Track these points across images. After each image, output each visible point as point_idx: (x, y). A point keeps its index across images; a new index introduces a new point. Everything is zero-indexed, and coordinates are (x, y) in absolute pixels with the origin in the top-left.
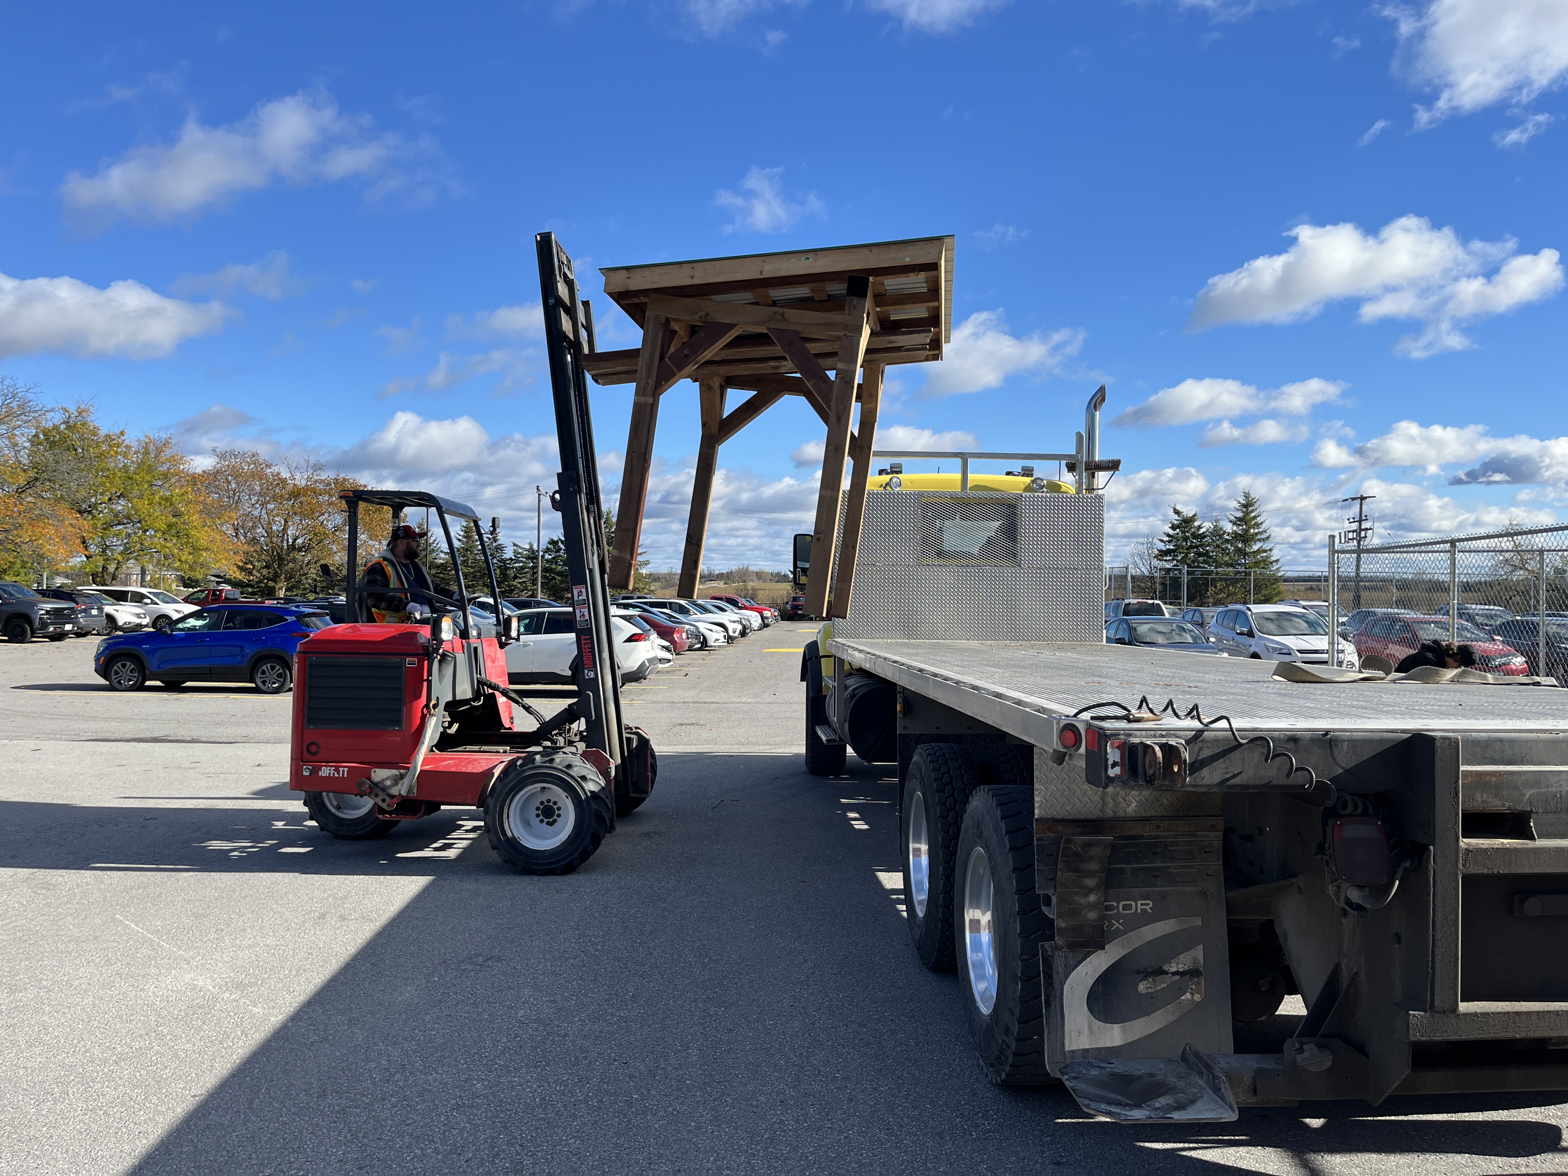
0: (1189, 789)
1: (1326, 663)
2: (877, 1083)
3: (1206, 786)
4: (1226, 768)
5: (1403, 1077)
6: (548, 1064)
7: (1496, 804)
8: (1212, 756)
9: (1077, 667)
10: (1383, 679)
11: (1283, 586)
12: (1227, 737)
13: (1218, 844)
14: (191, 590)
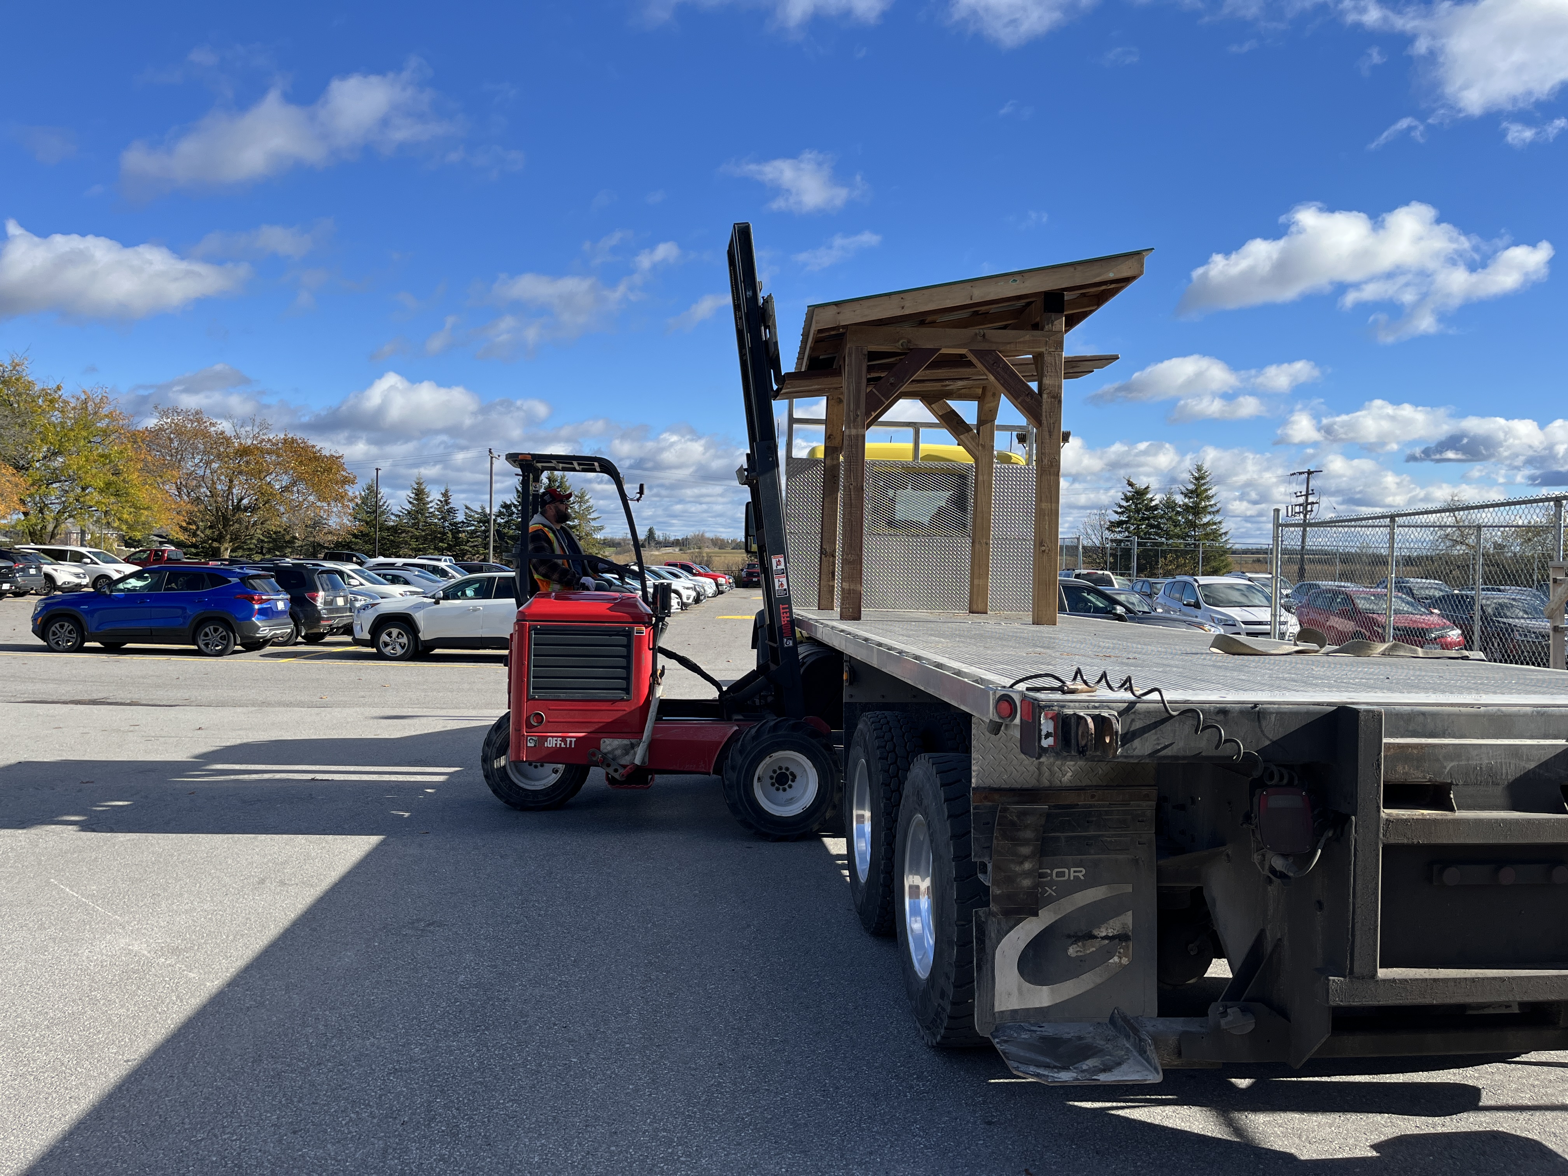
0: (1119, 760)
1: (1267, 634)
2: (815, 1046)
3: (1138, 757)
4: (1158, 739)
5: (1323, 1040)
6: (487, 1029)
7: (1417, 776)
8: (1144, 727)
9: (1020, 638)
10: (1317, 652)
11: (1230, 558)
12: (1159, 708)
13: (1150, 813)
14: (133, 549)
